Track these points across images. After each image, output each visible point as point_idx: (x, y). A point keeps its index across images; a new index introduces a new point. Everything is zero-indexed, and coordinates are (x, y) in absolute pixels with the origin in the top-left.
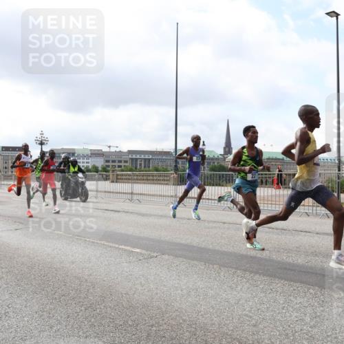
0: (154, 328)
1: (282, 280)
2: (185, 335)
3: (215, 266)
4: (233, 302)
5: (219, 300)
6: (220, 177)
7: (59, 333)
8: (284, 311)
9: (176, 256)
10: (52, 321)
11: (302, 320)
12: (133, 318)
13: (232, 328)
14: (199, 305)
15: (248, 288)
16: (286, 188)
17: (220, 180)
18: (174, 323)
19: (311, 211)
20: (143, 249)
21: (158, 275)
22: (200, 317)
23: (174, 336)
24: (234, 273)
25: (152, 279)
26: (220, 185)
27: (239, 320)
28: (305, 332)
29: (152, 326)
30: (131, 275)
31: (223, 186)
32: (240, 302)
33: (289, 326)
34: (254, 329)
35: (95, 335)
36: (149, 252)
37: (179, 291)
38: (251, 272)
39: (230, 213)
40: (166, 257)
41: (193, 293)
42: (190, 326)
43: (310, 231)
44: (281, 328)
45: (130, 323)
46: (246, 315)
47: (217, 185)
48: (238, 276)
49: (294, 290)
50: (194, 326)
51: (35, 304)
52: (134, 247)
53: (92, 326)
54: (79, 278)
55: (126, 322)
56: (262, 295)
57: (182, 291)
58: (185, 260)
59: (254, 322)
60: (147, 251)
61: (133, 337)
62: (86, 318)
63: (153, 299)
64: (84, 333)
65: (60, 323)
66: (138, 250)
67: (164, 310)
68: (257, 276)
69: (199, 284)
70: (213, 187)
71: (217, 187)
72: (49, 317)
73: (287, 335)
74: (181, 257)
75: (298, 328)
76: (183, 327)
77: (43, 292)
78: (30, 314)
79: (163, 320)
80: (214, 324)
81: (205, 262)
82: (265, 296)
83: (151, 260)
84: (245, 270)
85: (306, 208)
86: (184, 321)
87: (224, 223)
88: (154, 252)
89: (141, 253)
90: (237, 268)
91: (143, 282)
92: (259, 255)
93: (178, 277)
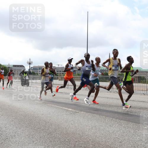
0: (77, 143)
1: (133, 122)
2: (90, 146)
3: (104, 117)
4: (111, 132)
5: (105, 131)
6: (106, 78)
7: (37, 144)
8: (133, 136)
9: (87, 112)
10: (34, 139)
11: (142, 140)
12: (68, 138)
13: (110, 143)
14: (96, 133)
15: (118, 126)
16: (135, 83)
17: (106, 79)
18: (86, 141)
19: (146, 93)
20: (72, 109)
21: (79, 120)
22: (97, 138)
23: (86, 146)
24: (112, 120)
25: (76, 122)
26: (106, 82)
27: (114, 139)
28: (142, 145)
29: (76, 142)
30: (67, 120)
31: (107, 82)
32: (114, 132)
33: (136, 143)
34: (120, 144)
35: (52, 145)
36: (75, 110)
37: (88, 127)
38: (119, 119)
39: (110, 93)
40: (83, 112)
41: (94, 128)
42: (93, 142)
43: (145, 101)
44: (132, 143)
45: (67, 140)
46: (117, 138)
47: (104, 82)
48: (113, 121)
49: (138, 127)
50: (94, 142)
51: (27, 132)
52: (69, 108)
53: (51, 141)
54: (45, 121)
55: (65, 140)
56: (124, 129)
57: (89, 127)
58: (90, 114)
59: (120, 141)
60: (74, 110)
61: (68, 146)
62: (48, 138)
63: (77, 130)
64: (47, 144)
65: (37, 140)
66: (70, 110)
67: (81, 135)
68: (122, 121)
69: (96, 124)
70: (103, 83)
71: (105, 82)
72: (32, 138)
73: (135, 146)
74: (89, 112)
75: (139, 143)
76: (89, 142)
77: (30, 127)
78: (24, 136)
79: (81, 139)
80: (103, 141)
81: (99, 115)
82: (125, 130)
83: (76, 114)
84: (117, 118)
85: (143, 91)
86: (90, 140)
87: (108, 98)
88: (77, 110)
89: (72, 111)
90: (113, 118)
91: (73, 123)
92: (122, 112)
93: (87, 121)
